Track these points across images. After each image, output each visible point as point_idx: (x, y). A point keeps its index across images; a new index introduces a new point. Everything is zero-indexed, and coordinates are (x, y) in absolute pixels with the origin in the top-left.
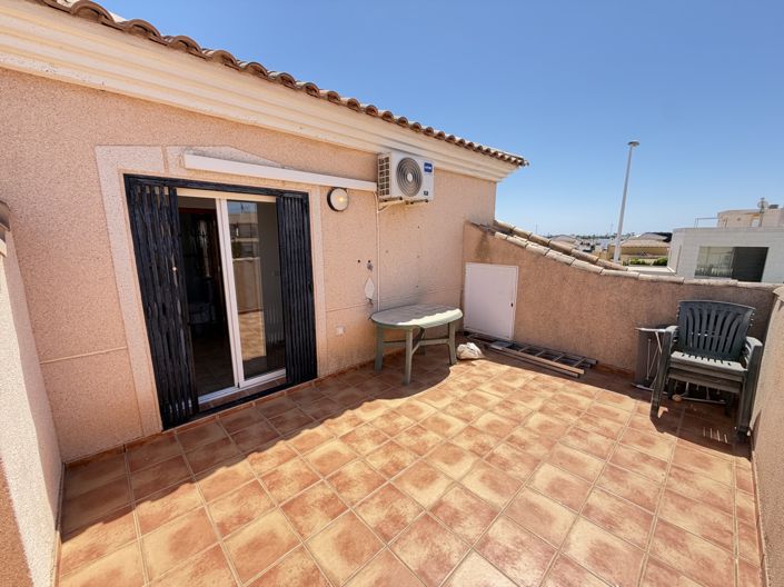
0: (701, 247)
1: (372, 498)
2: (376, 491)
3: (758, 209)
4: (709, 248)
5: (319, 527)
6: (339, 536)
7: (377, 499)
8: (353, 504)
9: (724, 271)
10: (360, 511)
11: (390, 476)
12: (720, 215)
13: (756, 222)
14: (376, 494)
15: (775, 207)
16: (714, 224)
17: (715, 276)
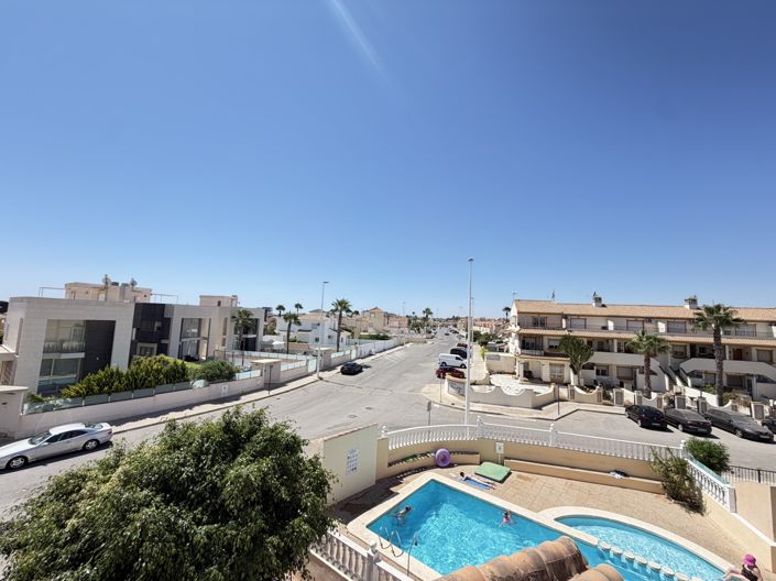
0: (49, 321)
3: (103, 284)
4: (58, 321)
9: (75, 344)
12: (69, 287)
13: (102, 297)
15: (116, 284)
16: (62, 295)
17: (67, 351)
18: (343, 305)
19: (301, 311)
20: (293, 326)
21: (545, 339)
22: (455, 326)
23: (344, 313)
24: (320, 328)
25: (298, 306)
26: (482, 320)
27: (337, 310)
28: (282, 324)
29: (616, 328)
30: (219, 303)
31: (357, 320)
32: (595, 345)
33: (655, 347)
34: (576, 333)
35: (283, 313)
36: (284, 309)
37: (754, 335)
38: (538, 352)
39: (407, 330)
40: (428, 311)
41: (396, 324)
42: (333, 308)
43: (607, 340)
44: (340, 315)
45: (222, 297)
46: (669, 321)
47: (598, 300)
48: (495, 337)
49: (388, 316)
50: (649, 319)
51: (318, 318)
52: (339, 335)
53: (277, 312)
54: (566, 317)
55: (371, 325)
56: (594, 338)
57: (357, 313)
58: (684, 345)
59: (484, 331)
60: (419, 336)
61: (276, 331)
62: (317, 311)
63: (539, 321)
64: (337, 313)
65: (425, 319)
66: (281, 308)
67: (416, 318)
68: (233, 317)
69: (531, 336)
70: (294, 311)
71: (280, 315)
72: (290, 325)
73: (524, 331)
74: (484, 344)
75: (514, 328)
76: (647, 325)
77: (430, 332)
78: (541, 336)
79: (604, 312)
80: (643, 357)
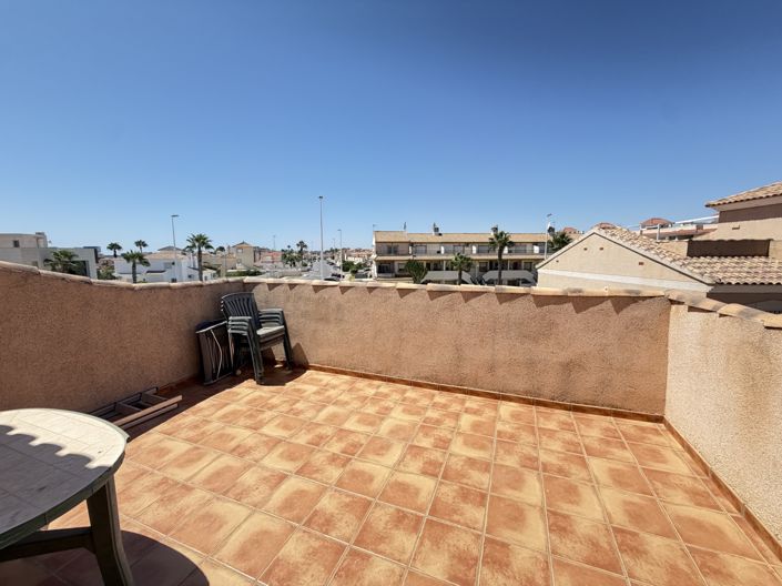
1: (458, 522)
2: (448, 523)
5: (525, 553)
6: (515, 529)
7: (456, 517)
8: (478, 536)
10: (479, 526)
11: (419, 519)
14: (452, 521)
18: (201, 241)
19: (144, 250)
20: (140, 267)
21: (396, 264)
22: (333, 258)
23: (203, 249)
24: (175, 267)
25: (140, 244)
26: (357, 251)
27: (194, 246)
28: (121, 266)
29: (446, 252)
30: (16, 244)
31: (223, 257)
32: (432, 266)
33: (464, 264)
34: (418, 258)
35: (118, 253)
36: (119, 248)
37: (525, 252)
38: (390, 275)
39: (281, 265)
40: (302, 244)
41: (269, 258)
42: (190, 244)
43: (440, 261)
44: (200, 252)
45: (21, 235)
46: (480, 245)
47: (436, 230)
48: (365, 265)
49: (259, 251)
50: (467, 244)
51: (172, 256)
52: (201, 274)
53: (112, 253)
54: (412, 244)
55: (239, 262)
56: (431, 261)
57: (222, 249)
58: (486, 261)
59: (357, 261)
60: (294, 270)
61: (115, 274)
62: (169, 248)
63: (392, 248)
64: (196, 250)
65: (301, 252)
66: (114, 247)
67: (292, 252)
68: (47, 260)
69: (385, 261)
70: (137, 250)
71: (115, 256)
72: (134, 266)
73: (380, 258)
74: (354, 272)
75: (374, 256)
76: (466, 249)
77: (306, 265)
78: (393, 261)
79: (440, 239)
80: (457, 273)
